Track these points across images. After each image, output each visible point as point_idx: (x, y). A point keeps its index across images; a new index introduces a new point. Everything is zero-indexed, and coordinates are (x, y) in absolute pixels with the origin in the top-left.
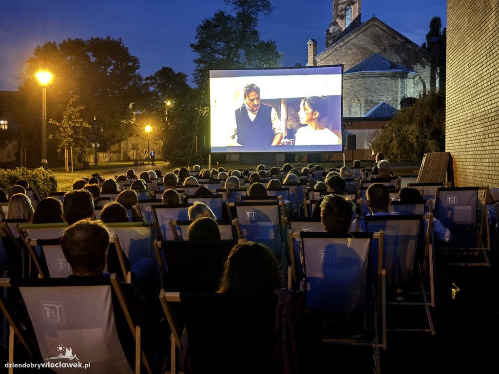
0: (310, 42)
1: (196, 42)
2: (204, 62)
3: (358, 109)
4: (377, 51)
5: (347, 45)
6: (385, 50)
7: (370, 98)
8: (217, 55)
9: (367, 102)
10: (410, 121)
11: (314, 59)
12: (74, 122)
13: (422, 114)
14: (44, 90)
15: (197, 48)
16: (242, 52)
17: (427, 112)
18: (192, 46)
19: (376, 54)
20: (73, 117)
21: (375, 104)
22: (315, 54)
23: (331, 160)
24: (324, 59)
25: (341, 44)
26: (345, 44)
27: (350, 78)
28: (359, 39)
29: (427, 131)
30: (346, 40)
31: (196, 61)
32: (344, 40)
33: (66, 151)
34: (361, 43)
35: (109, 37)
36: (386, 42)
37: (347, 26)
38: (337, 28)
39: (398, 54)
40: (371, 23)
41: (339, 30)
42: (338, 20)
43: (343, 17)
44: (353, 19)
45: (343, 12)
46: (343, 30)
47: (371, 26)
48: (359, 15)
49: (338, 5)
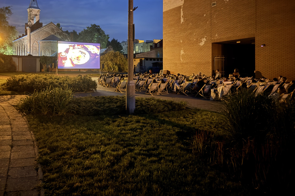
0: (28, 28)
3: (48, 53)
4: (53, 34)
5: (42, 30)
6: (55, 34)
9: (52, 51)
11: (30, 34)
19: (53, 35)
21: (55, 52)
22: (30, 33)
24: (33, 34)
26: (41, 30)
27: (45, 42)
30: (42, 29)
32: (41, 28)
34: (47, 31)
36: (56, 31)
37: (34, 23)
38: (31, 23)
39: (60, 36)
40: (51, 24)
41: (32, 24)
42: (31, 21)
43: (33, 20)
44: (37, 21)
45: (33, 18)
46: (33, 24)
47: (51, 25)
48: (39, 20)
49: (31, 15)
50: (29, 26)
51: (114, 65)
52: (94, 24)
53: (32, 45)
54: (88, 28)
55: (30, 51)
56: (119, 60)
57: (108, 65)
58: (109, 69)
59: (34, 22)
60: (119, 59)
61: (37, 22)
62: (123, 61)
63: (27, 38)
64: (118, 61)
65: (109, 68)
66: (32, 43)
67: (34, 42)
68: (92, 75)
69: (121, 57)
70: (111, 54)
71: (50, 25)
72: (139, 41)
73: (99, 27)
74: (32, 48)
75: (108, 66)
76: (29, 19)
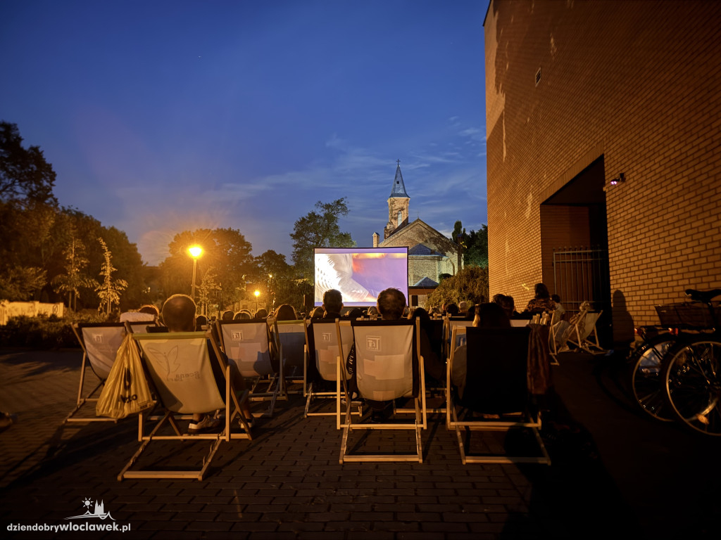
1: (294, 233)
2: (300, 247)
4: (421, 242)
5: (400, 237)
6: (426, 241)
7: (417, 274)
8: (309, 242)
9: (414, 276)
10: (453, 288)
11: (377, 246)
12: (210, 286)
14: (195, 261)
15: (295, 237)
16: (327, 240)
17: (464, 281)
18: (291, 235)
19: (420, 244)
20: (209, 282)
21: (421, 278)
22: (378, 243)
25: (396, 236)
26: (398, 237)
28: (408, 233)
29: (465, 295)
31: (294, 246)
32: (398, 233)
33: (203, 306)
34: (409, 236)
35: (230, 228)
36: (427, 236)
37: (399, 225)
38: (392, 226)
39: (435, 244)
40: (417, 223)
41: (394, 227)
42: (393, 221)
43: (396, 219)
44: (403, 220)
45: (396, 216)
46: (396, 227)
47: (417, 225)
48: (407, 218)
49: (392, 210)
50: (389, 231)
59: (398, 223)
76: (389, 219)
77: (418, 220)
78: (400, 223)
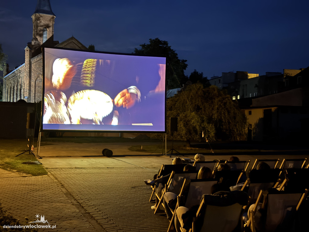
0: (27, 48)
11: (30, 61)
13: (192, 104)
22: (30, 58)
23: (63, 135)
24: (37, 61)
37: (44, 42)
38: (37, 42)
40: (71, 41)
41: (39, 44)
42: (38, 37)
43: (41, 35)
44: (48, 37)
45: (41, 32)
46: (42, 43)
47: (71, 43)
48: (53, 36)
49: (37, 26)
50: (34, 47)
51: (203, 121)
52: (157, 39)
53: (33, 83)
54: (143, 46)
55: (30, 94)
56: (218, 109)
57: (189, 121)
58: (190, 134)
59: (43, 40)
60: (217, 106)
61: (49, 39)
62: (229, 112)
63: (24, 68)
64: (214, 112)
65: (189, 132)
66: (33, 79)
67: (38, 77)
68: (143, 151)
69: (224, 101)
70: (197, 93)
71: (69, 41)
72: (248, 74)
73: (167, 44)
74: (33, 89)
75: (186, 124)
76: (34, 34)
77: (72, 38)
78: (45, 40)
